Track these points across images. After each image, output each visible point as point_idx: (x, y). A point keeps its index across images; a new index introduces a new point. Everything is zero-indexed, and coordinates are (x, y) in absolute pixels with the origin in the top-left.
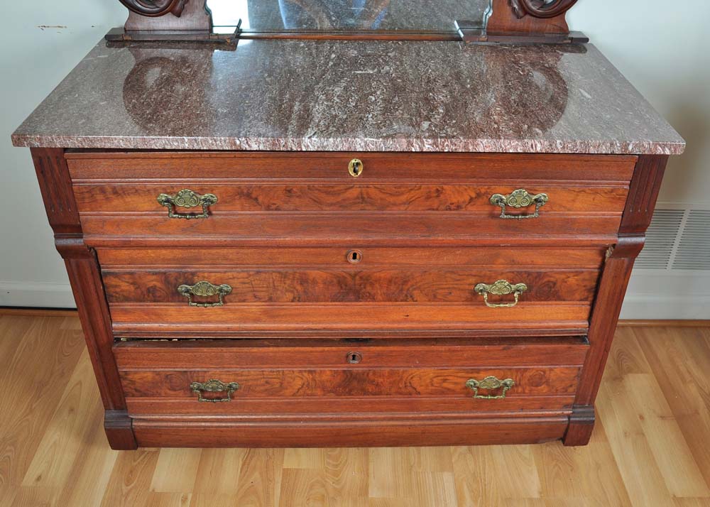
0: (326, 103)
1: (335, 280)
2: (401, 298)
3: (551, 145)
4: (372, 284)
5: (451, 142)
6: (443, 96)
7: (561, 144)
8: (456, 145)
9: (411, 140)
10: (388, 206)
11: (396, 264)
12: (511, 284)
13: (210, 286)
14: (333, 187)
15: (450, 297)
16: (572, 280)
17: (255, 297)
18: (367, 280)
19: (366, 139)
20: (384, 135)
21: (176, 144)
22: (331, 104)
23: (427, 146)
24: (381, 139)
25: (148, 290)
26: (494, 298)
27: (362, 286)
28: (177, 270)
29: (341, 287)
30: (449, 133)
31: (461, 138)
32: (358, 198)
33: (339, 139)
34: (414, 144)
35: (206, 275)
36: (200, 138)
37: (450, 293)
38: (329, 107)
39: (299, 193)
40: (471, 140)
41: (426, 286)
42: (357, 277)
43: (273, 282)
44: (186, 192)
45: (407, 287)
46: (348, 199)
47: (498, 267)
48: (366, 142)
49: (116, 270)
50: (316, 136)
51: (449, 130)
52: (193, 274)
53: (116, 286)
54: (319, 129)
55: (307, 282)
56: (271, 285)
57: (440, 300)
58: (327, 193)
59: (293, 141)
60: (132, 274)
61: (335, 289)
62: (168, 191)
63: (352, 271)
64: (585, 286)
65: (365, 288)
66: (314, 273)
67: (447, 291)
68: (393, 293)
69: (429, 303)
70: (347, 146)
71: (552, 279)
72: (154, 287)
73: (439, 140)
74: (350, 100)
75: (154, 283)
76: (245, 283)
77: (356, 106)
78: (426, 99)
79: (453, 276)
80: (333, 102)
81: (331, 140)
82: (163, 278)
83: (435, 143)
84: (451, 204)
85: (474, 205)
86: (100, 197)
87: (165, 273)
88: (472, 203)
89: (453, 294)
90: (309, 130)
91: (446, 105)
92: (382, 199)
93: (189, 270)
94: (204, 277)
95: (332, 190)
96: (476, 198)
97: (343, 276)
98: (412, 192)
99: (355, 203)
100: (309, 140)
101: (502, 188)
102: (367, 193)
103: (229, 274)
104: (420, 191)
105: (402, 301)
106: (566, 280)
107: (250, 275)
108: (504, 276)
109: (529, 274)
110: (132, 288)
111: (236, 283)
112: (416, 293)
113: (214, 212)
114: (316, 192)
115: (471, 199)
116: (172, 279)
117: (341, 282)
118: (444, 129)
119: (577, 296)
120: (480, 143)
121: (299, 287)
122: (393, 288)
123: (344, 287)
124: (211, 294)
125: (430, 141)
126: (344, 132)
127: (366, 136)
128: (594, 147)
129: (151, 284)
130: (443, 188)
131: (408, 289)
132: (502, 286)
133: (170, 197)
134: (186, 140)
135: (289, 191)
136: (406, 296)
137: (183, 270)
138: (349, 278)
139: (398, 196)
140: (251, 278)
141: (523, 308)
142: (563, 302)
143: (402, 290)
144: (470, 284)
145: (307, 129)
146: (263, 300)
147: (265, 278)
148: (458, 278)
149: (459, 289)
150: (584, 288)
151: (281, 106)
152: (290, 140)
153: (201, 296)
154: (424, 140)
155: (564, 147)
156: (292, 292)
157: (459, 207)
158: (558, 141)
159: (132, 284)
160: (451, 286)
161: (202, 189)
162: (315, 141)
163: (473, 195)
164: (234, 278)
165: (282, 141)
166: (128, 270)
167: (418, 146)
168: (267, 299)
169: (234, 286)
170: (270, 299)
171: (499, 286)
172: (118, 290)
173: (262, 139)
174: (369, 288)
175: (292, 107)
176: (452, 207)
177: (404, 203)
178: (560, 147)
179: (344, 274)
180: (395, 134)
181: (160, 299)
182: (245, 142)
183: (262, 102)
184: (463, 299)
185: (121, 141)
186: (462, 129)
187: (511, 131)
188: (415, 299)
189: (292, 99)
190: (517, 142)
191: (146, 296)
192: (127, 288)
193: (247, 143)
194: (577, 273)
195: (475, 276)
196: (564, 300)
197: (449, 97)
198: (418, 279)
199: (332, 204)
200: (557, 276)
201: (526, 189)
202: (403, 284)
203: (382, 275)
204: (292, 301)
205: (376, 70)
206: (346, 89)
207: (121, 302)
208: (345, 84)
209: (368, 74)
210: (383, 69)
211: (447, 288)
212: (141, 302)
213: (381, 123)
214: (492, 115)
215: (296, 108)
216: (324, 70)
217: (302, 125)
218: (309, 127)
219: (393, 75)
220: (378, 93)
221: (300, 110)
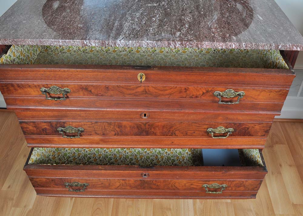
1: (136, 126)
2: (169, 134)
3: (240, 45)
4: (154, 128)
5: (190, 43)
7: (245, 45)
8: (192, 45)
9: (170, 42)
11: (166, 119)
12: (226, 128)
13: (73, 128)
14: (130, 86)
15: (194, 134)
16: (257, 127)
17: (96, 133)
18: (152, 126)
19: (147, 41)
20: (157, 39)
22: (133, 22)
23: (178, 45)
24: (155, 42)
25: (43, 130)
26: (216, 135)
27: (149, 129)
28: (56, 121)
29: (139, 129)
30: (189, 38)
31: (195, 41)
33: (134, 41)
34: (171, 44)
35: (70, 123)
37: (194, 132)
38: (132, 24)
39: (112, 89)
40: (199, 42)
41: (182, 129)
42: (147, 125)
43: (104, 127)
45: (172, 130)
47: (220, 120)
48: (147, 43)
49: (26, 121)
50: (123, 39)
51: (189, 37)
52: (64, 123)
53: (27, 128)
54: (125, 36)
55: (122, 127)
56: (104, 128)
57: (189, 135)
59: (112, 42)
60: (34, 122)
61: (136, 131)
63: (144, 122)
64: (263, 130)
65: (151, 129)
66: (124, 123)
67: (193, 131)
68: (165, 132)
69: (184, 137)
71: (247, 126)
72: (46, 129)
73: (184, 42)
74: (143, 20)
75: (45, 126)
76: (90, 127)
77: (145, 24)
79: (196, 125)
81: (130, 42)
82: (49, 124)
83: (182, 44)
87: (50, 122)
89: (195, 133)
90: (120, 36)
93: (62, 121)
94: (70, 124)
97: (140, 125)
100: (119, 42)
102: (148, 90)
103: (82, 123)
105: (170, 136)
106: (254, 127)
107: (93, 124)
108: (222, 124)
109: (235, 124)
110: (35, 129)
111: (86, 127)
112: (177, 132)
116: (54, 125)
117: (138, 127)
118: (187, 36)
119: (259, 134)
120: (204, 44)
121: (117, 129)
122: (165, 130)
123: (140, 129)
124: (74, 132)
125: (179, 43)
126: (137, 37)
127: (148, 40)
128: (262, 46)
129: (44, 127)
130: (188, 88)
131: (173, 131)
132: (221, 129)
136: (172, 133)
137: (59, 121)
138: (143, 125)
140: (93, 125)
141: (231, 139)
142: (252, 137)
143: (170, 131)
144: (205, 128)
145: (119, 36)
146: (100, 135)
147: (100, 125)
148: (198, 125)
149: (199, 131)
150: (263, 131)
151: (109, 23)
152: (110, 41)
153: (69, 133)
154: (176, 42)
156: (114, 131)
158: (244, 43)
159: (35, 127)
160: (195, 129)
162: (123, 42)
164: (85, 125)
165: (106, 42)
166: (32, 121)
167: (173, 45)
168: (102, 134)
169: (85, 128)
170: (104, 134)
171: (219, 129)
172: (28, 130)
173: (97, 41)
174: (153, 130)
175: (114, 24)
177: (168, 95)
179: (140, 123)
180: (162, 39)
181: (49, 134)
182: (89, 42)
184: (201, 135)
186: (196, 36)
187: (220, 38)
188: (177, 135)
189: (115, 20)
190: (222, 44)
191: (42, 133)
192: (32, 129)
193: (90, 43)
194: (259, 124)
195: (207, 124)
196: (253, 136)
198: (178, 126)
199: (130, 94)
200: (250, 125)
202: (170, 128)
203: (160, 124)
204: (115, 135)
205: (158, 4)
206: (142, 14)
207: (30, 135)
208: (141, 12)
209: (154, 6)
210: (161, 3)
211: (193, 130)
212: (40, 134)
213: (156, 33)
214: (212, 29)
215: (116, 24)
216: (133, 4)
217: (118, 34)
218: (121, 35)
219: (166, 7)
220: (157, 16)
221: (117, 25)
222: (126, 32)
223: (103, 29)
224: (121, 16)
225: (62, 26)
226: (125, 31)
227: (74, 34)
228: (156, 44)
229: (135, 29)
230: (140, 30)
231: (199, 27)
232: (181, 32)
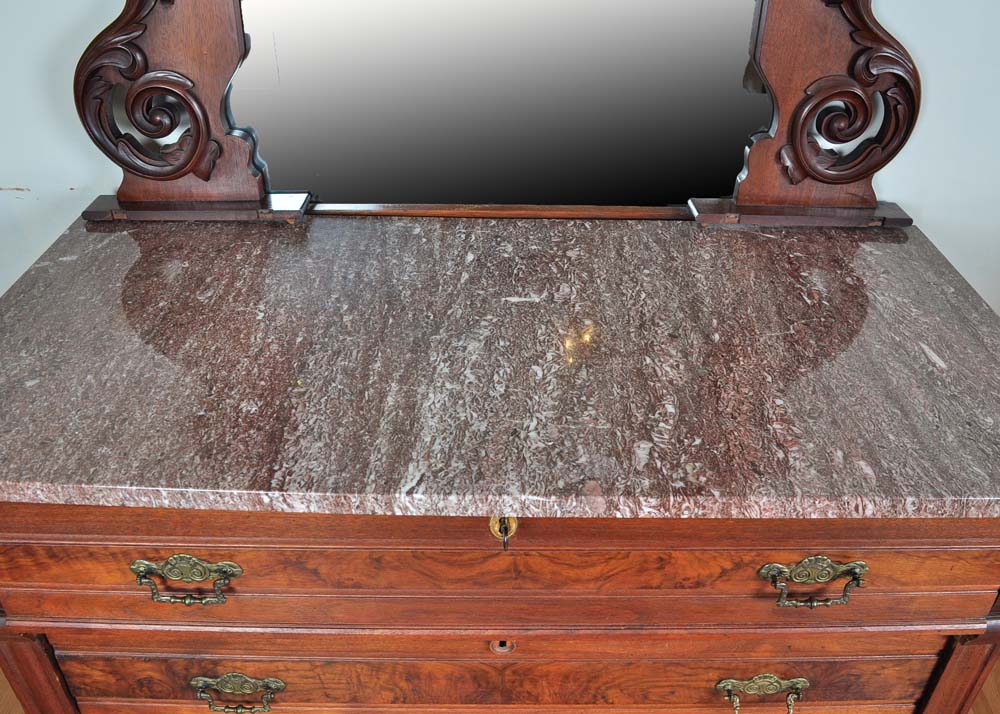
0: (448, 385)
1: (468, 676)
2: (586, 700)
3: (894, 506)
4: (534, 681)
5: (695, 503)
6: (672, 367)
7: (914, 503)
8: (704, 507)
9: (615, 499)
10: (566, 584)
11: (577, 652)
12: (782, 679)
13: (247, 681)
14: (460, 554)
15: (673, 698)
16: (890, 672)
17: (327, 696)
18: (526, 674)
19: (523, 497)
20: (561, 484)
21: (145, 499)
22: (459, 388)
23: (647, 510)
24: (553, 498)
25: (140, 683)
26: (749, 699)
27: (516, 684)
28: (186, 656)
29: (480, 686)
30: (691, 479)
31: (717, 494)
32: (508, 571)
33: (469, 497)
34: (621, 507)
35: (238, 664)
36: (191, 490)
37: (673, 693)
38: (455, 397)
39: (397, 564)
40: (735, 499)
41: (631, 683)
42: (508, 672)
43: (358, 677)
44: (182, 559)
45: (596, 685)
46: (489, 572)
47: (761, 654)
48: (523, 503)
49: (81, 654)
50: (422, 488)
51: (689, 468)
52: (215, 663)
53: (84, 675)
54: (430, 466)
55: (418, 677)
56: (355, 680)
57: (655, 702)
58: (451, 564)
59: (376, 499)
60: (108, 660)
61: (470, 688)
62: (151, 556)
63: (499, 663)
64: (909, 680)
65: (521, 686)
66: (428, 666)
67: (667, 690)
68: (572, 693)
69: (635, 705)
70: (486, 508)
71: (854, 671)
72: (150, 680)
73: (672, 498)
74: (496, 377)
75: (148, 673)
76: (307, 678)
77: (506, 396)
78: (640, 373)
79: (680, 669)
80: (462, 383)
81: (453, 498)
82: (163, 667)
83: (663, 505)
84: (684, 580)
85: (728, 580)
86: (25, 561)
87: (165, 660)
88: (725, 578)
89: (677, 694)
90: (411, 467)
91: (678, 391)
92: (553, 573)
93: (208, 656)
94: (235, 668)
95: (459, 559)
96: (732, 570)
97: (483, 671)
98: (613, 561)
99: (503, 579)
100: (407, 499)
101: (785, 556)
102: (526, 565)
103: (280, 664)
104: (626, 560)
105: (586, 703)
106: (879, 672)
107: (316, 667)
108: (772, 667)
109: (815, 664)
110: (112, 679)
111: (292, 677)
112: (612, 694)
113: (238, 588)
114: (428, 561)
115: (724, 572)
116: (179, 668)
117: (478, 677)
118: (678, 465)
119: (895, 693)
120: (753, 504)
121: (403, 684)
122: (571, 686)
123: (484, 685)
124: (248, 692)
125: (653, 501)
126: (481, 475)
127: (523, 491)
128: (979, 507)
129: (143, 675)
130: (670, 556)
131: (599, 688)
132: (769, 683)
133: (155, 567)
134: (164, 494)
135: (378, 560)
136: (595, 696)
137: (197, 656)
138: (493, 673)
139: (584, 567)
140: (318, 670)
142: (869, 702)
143: (587, 689)
144: (708, 681)
145: (406, 464)
146: (342, 700)
147: (343, 670)
148: (688, 671)
149: (689, 688)
150: (908, 683)
151: (362, 392)
152: (370, 497)
153: (232, 693)
154: (641, 499)
155: (919, 509)
156: (391, 690)
157: (698, 584)
158: (910, 500)
159: (111, 673)
160: (675, 683)
161: (211, 555)
162: (420, 500)
163: (728, 565)
164: (288, 670)
165: (354, 500)
166: (100, 654)
167: (628, 510)
168: (347, 699)
169: (289, 680)
170: (354, 700)
171: (761, 682)
172: (87, 681)
173: (313, 494)
174: (528, 687)
175: (382, 396)
176: (686, 583)
177: (596, 579)
178: (910, 508)
179: (484, 667)
180: (582, 482)
181: (160, 695)
182: (281, 499)
183: (328, 382)
184: (695, 701)
185: (39, 492)
186: (714, 464)
187: (813, 471)
188: (611, 701)
189: (385, 377)
190: (827, 502)
191: (137, 691)
192: (103, 679)
193: (285, 500)
194: (899, 663)
195: (719, 669)
197: (682, 367)
198: (617, 674)
199: (459, 580)
200: (864, 667)
201: (829, 556)
202: (589, 681)
203: (552, 668)
204: (393, 702)
205: (545, 294)
206: (489, 343)
207: (98, 695)
208: (487, 333)
209: (531, 305)
210: (558, 290)
211: (668, 686)
212: (129, 697)
213: (554, 447)
214: (770, 421)
215: (390, 400)
216: (451, 295)
217: (398, 453)
218: (411, 459)
219: (577, 308)
220: (549, 356)
221: (397, 407)
222: (433, 442)
223: (340, 424)
224: (409, 355)
225: (178, 410)
226: (428, 439)
227: (220, 457)
228: (556, 507)
229: (467, 424)
230: (486, 433)
231: (717, 413)
232: (651, 440)
